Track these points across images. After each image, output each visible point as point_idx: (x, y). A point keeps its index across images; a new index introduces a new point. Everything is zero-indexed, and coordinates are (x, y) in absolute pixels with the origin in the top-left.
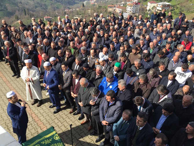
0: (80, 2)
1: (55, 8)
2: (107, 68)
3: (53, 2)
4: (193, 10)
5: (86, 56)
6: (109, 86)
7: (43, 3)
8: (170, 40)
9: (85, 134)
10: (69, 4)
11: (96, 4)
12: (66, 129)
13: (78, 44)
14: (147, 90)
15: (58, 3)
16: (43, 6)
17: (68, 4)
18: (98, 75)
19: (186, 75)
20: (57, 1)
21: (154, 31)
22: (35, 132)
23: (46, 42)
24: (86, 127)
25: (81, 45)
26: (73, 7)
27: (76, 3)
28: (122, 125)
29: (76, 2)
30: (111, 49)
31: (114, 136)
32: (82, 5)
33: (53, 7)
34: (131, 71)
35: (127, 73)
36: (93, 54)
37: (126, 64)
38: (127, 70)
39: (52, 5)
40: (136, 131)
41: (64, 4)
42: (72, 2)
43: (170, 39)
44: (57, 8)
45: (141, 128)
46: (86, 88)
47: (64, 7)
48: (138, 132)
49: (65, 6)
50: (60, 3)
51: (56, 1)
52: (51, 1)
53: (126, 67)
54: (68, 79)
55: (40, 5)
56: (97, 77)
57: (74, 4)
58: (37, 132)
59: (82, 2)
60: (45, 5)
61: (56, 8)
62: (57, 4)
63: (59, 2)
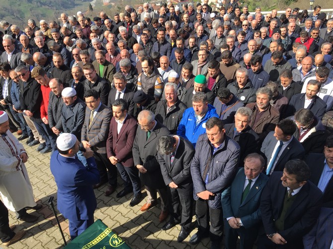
0: (84, 3)
1: (38, 16)
2: (182, 92)
3: (35, 4)
4: (273, 5)
5: (133, 77)
6: (201, 123)
7: (15, 8)
8: (278, 37)
9: (157, 227)
10: (64, 7)
11: (113, 4)
12: (115, 222)
13: (112, 57)
14: (272, 119)
15: (43, 6)
16: (15, 14)
17: (62, 8)
18: (171, 105)
19: (327, 90)
20: (41, 3)
21: (244, 25)
22: (50, 239)
23: (39, 58)
24: (155, 212)
25: (119, 58)
26: (72, 11)
27: (77, 5)
28: (243, 194)
29: (76, 2)
30: (178, 60)
31: (228, 219)
32: (88, 8)
33: (35, 14)
34: (228, 94)
35: (221, 99)
36: (147, 70)
37: (218, 82)
38: (219, 91)
39: (33, 11)
40: (284, 198)
41: (55, 8)
42: (70, 3)
43: (277, 35)
44: (42, 15)
45: (296, 191)
46: (150, 132)
47: (55, 13)
48: (288, 200)
49: (57, 11)
50: (47, 7)
51: (39, 3)
52: (30, 4)
53: (219, 87)
54: (103, 125)
55: (9, 12)
56: (168, 110)
57: (74, 7)
58: (54, 240)
59: (87, 3)
60: (19, 11)
61: (40, 16)
62: (41, 8)
63: (44, 4)
